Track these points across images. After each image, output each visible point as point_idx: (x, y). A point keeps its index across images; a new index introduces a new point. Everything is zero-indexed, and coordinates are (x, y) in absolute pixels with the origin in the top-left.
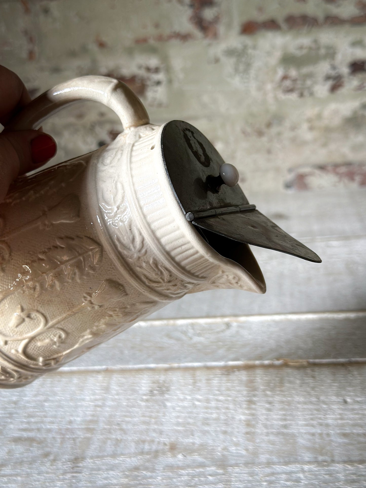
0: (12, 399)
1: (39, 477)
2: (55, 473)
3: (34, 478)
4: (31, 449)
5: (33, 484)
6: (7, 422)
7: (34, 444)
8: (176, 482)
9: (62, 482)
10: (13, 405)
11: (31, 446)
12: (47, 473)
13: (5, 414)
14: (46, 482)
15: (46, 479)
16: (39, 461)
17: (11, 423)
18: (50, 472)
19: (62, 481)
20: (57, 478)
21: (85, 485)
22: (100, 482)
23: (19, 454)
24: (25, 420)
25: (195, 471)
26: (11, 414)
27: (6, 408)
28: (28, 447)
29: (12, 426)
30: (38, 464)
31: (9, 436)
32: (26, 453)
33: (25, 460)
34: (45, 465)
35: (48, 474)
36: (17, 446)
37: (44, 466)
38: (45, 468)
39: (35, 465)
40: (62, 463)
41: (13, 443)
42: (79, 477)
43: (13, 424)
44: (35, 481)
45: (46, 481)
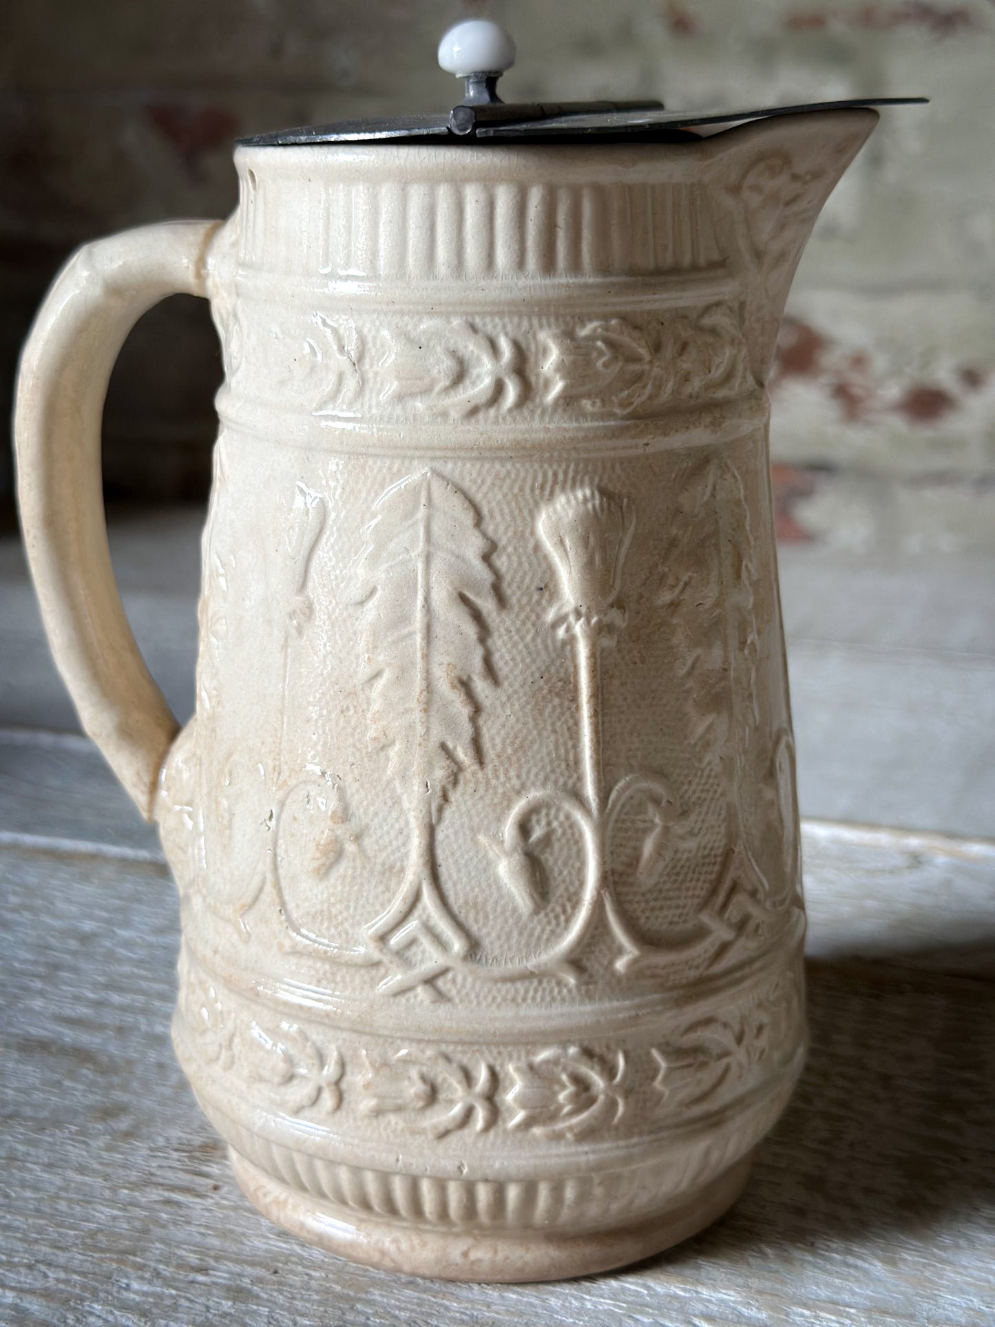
0: (79, 924)
1: (46, 1175)
2: (106, 1177)
3: (27, 1176)
4: (67, 1083)
5: (13, 1194)
6: (26, 989)
7: (85, 1072)
8: (557, 1313)
9: (116, 1212)
10: (73, 944)
11: (72, 1075)
12: (82, 1169)
13: (35, 963)
14: (59, 1198)
15: (66, 1189)
16: (73, 1128)
17: (41, 993)
18: (94, 1171)
19: (119, 1209)
20: (107, 1194)
21: (198, 1239)
22: (257, 1243)
23: (17, 1090)
24: (91, 995)
25: (648, 1288)
26: (56, 967)
27: (48, 947)
28: (57, 1077)
29: (37, 1004)
30: (67, 1134)
31: (14, 1030)
32: (42, 1091)
33: (28, 1111)
34: (86, 1144)
35: (82, 1174)
36: (21, 1066)
37: (83, 1146)
38: (84, 1153)
39: (50, 1136)
40: (151, 1149)
41: (16, 1055)
42: (189, 1207)
43: (46, 998)
44: (23, 1185)
45: (63, 1194)
